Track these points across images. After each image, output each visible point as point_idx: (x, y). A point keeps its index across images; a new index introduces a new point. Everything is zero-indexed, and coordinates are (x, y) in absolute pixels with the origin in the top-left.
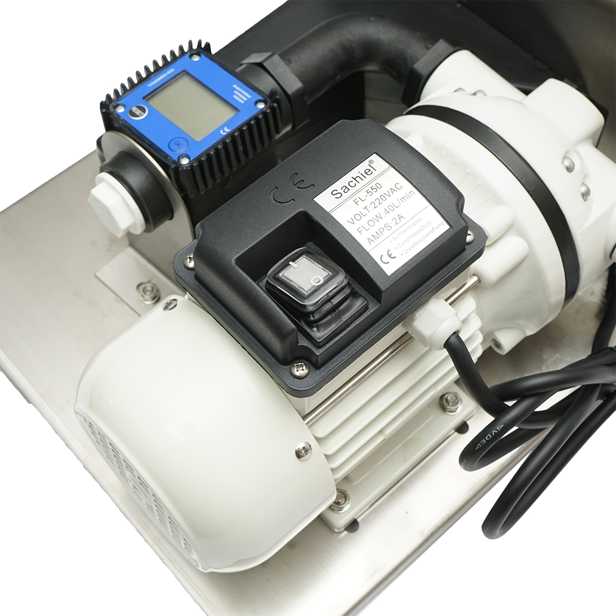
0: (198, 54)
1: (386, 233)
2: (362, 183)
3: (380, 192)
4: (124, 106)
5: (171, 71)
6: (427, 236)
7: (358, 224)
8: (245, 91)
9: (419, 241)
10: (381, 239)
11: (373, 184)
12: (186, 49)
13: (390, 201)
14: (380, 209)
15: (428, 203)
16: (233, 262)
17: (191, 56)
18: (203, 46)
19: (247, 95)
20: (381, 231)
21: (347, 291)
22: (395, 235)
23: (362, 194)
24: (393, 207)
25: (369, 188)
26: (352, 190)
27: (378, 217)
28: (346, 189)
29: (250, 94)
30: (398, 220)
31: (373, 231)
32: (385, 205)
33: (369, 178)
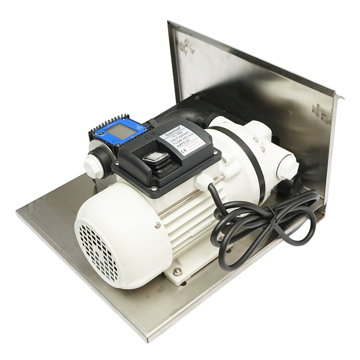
0: (125, 118)
1: (183, 144)
2: (176, 132)
3: (182, 134)
4: (97, 133)
5: (114, 123)
6: (198, 145)
7: (174, 142)
8: (141, 126)
9: (195, 147)
10: (181, 146)
11: (180, 132)
12: (120, 117)
13: (185, 136)
14: (182, 138)
15: (198, 137)
16: (131, 153)
17: (122, 119)
18: (127, 116)
19: (141, 127)
20: (182, 144)
21: (170, 161)
22: (186, 145)
23: (176, 135)
24: (186, 137)
25: (178, 133)
26: (172, 134)
27: (181, 140)
28: (170, 134)
29: (142, 127)
30: (188, 141)
31: (179, 144)
32: (183, 137)
33: (178, 131)
